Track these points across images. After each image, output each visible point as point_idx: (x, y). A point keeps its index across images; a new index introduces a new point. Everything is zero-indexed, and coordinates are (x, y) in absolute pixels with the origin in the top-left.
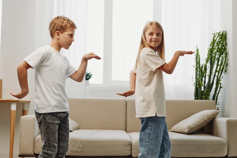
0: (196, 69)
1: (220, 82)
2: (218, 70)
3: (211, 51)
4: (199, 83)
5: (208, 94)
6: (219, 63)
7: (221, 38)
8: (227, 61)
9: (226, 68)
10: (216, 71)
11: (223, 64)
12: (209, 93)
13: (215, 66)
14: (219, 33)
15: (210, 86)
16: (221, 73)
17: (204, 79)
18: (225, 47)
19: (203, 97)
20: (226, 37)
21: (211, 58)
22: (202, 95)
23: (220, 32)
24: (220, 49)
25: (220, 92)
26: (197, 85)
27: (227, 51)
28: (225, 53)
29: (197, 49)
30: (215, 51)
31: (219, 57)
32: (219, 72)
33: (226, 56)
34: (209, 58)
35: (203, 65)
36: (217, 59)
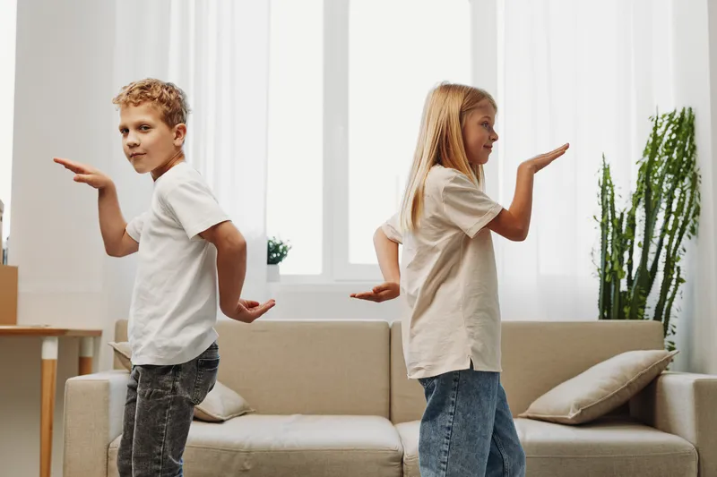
0: (604, 226)
1: (677, 264)
2: (670, 228)
3: (647, 170)
4: (612, 268)
5: (641, 303)
6: (674, 208)
7: (677, 131)
8: (697, 199)
9: (695, 222)
10: (664, 230)
11: (685, 210)
12: (641, 298)
13: (661, 216)
14: (671, 116)
15: (646, 278)
16: (680, 239)
17: (626, 255)
18: (691, 156)
19: (626, 310)
20: (691, 126)
21: (649, 191)
22: (621, 307)
23: (675, 111)
24: (674, 164)
25: (677, 295)
26: (605, 274)
27: (695, 169)
28: (690, 174)
29: (604, 165)
30: (660, 170)
31: (673, 189)
32: (672, 234)
33: (694, 186)
34: (640, 193)
35: (622, 214)
36: (667, 194)
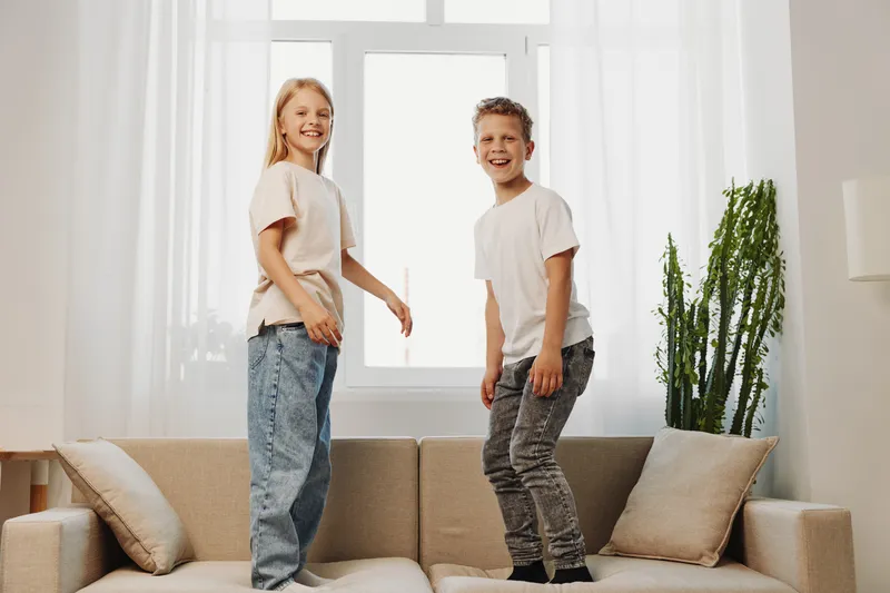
0: (670, 321)
1: (758, 366)
2: (749, 322)
3: (721, 255)
4: (682, 371)
5: (716, 413)
6: (754, 297)
7: (755, 208)
8: (781, 289)
9: (779, 315)
10: (742, 326)
11: (766, 301)
12: (718, 406)
13: (738, 308)
14: (747, 190)
15: (723, 380)
16: (761, 334)
17: (698, 355)
18: (772, 237)
19: (701, 422)
20: (772, 203)
21: (724, 279)
22: (694, 417)
23: (752, 185)
24: (752, 247)
25: (760, 404)
26: (674, 379)
27: (778, 253)
28: (771, 259)
29: (671, 248)
30: (736, 253)
31: (752, 277)
32: (752, 330)
33: (776, 274)
34: (713, 282)
35: (693, 306)
36: (744, 283)
